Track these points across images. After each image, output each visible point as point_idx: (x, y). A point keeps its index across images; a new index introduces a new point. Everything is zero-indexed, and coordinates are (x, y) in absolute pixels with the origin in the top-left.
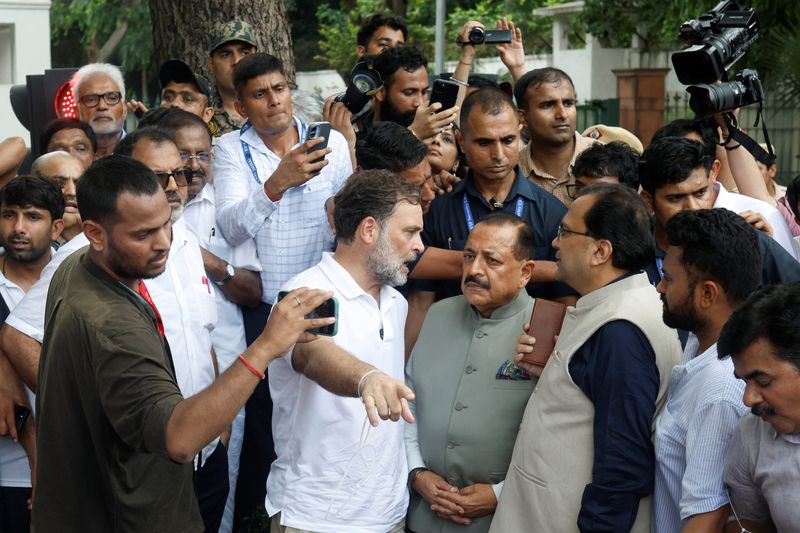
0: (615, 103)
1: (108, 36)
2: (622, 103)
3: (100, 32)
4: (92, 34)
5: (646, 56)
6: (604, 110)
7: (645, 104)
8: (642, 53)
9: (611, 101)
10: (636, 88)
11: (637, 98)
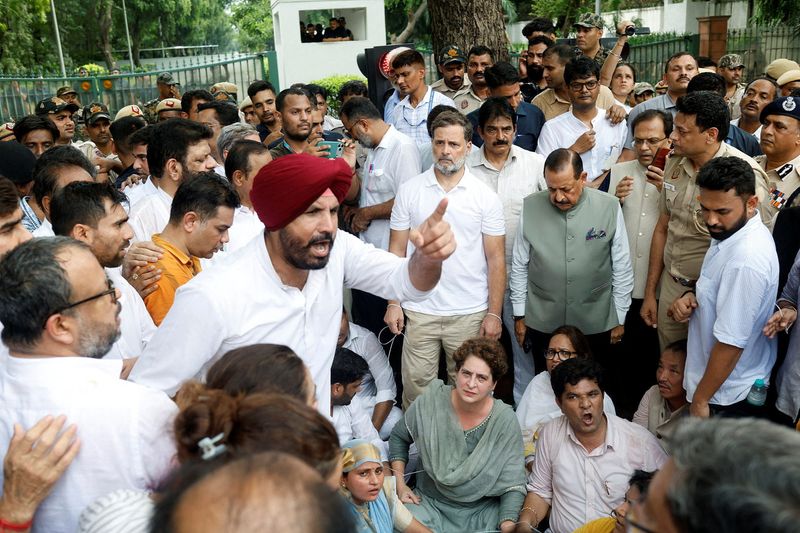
0: (697, 37)
1: (419, 6)
2: (701, 37)
3: (414, 5)
4: (410, 6)
5: (719, 5)
6: (691, 41)
7: (715, 37)
8: (716, 4)
9: (695, 35)
10: (710, 28)
11: (711, 34)
